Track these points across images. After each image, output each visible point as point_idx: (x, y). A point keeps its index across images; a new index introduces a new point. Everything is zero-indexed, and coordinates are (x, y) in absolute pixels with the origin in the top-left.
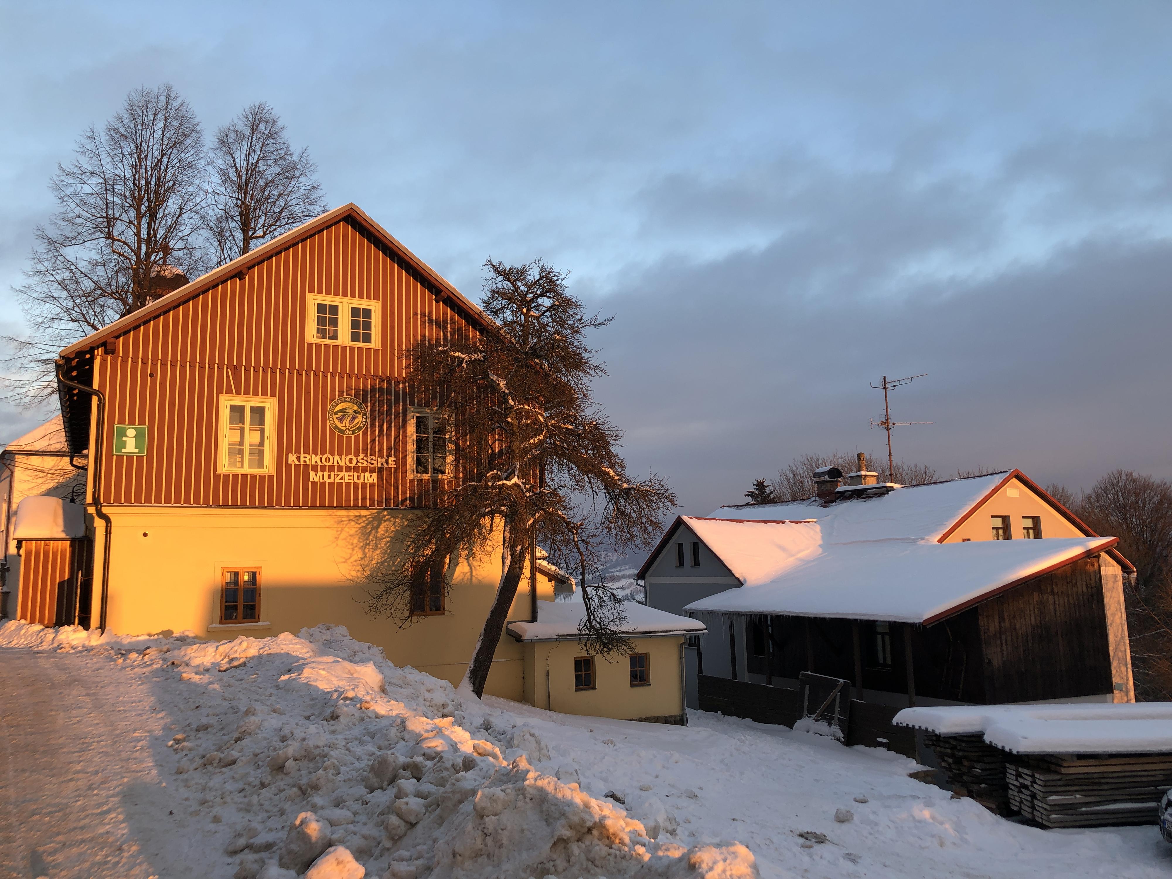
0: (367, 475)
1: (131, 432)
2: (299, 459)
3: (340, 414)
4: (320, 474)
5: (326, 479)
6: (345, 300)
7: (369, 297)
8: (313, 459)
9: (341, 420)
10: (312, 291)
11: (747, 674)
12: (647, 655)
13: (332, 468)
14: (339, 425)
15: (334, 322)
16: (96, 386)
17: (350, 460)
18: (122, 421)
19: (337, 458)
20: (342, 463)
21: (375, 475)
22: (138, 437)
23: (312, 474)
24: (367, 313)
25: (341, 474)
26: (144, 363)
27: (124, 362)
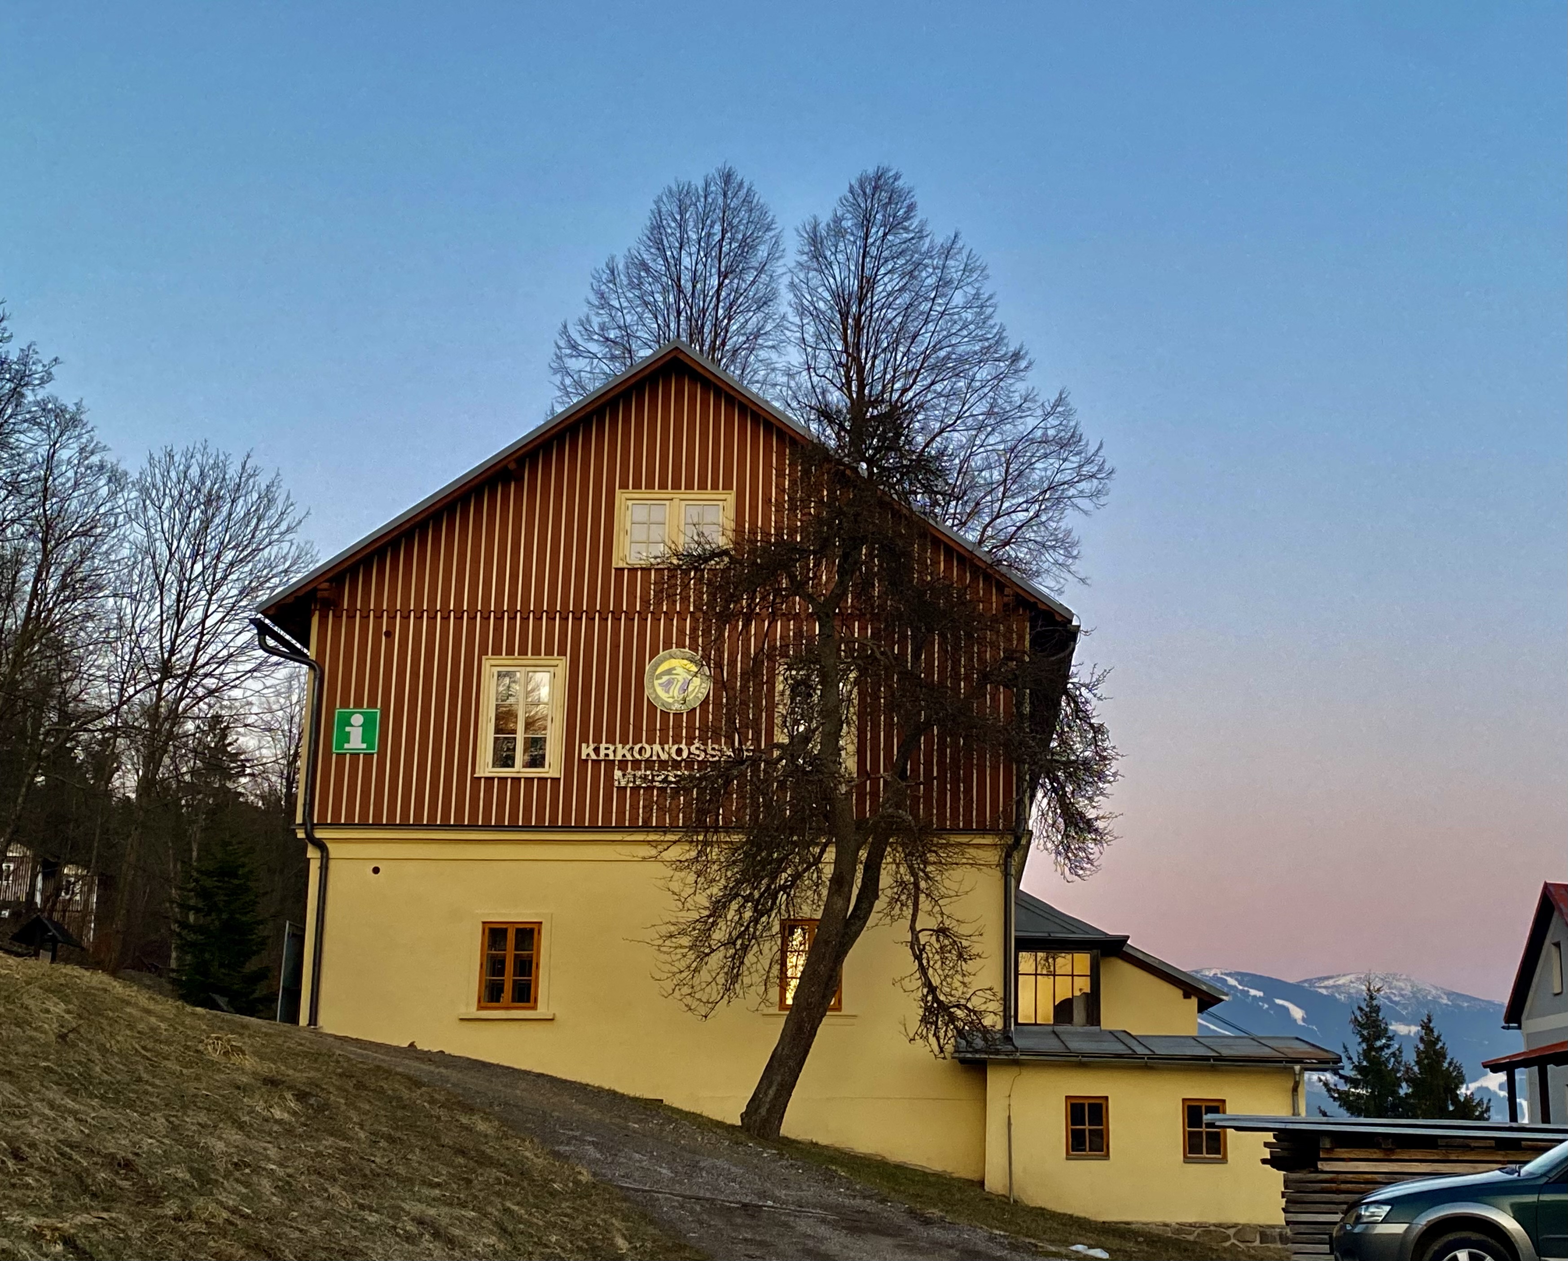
1: (358, 719)
2: (597, 750)
3: (665, 678)
4: (630, 773)
5: (639, 783)
6: (677, 495)
7: (715, 487)
8: (619, 751)
9: (666, 687)
10: (624, 485)
13: (649, 764)
14: (663, 695)
16: (312, 654)
18: (345, 703)
20: (665, 756)
22: (367, 726)
23: (618, 774)
25: (664, 773)
26: (378, 617)
27: (351, 617)
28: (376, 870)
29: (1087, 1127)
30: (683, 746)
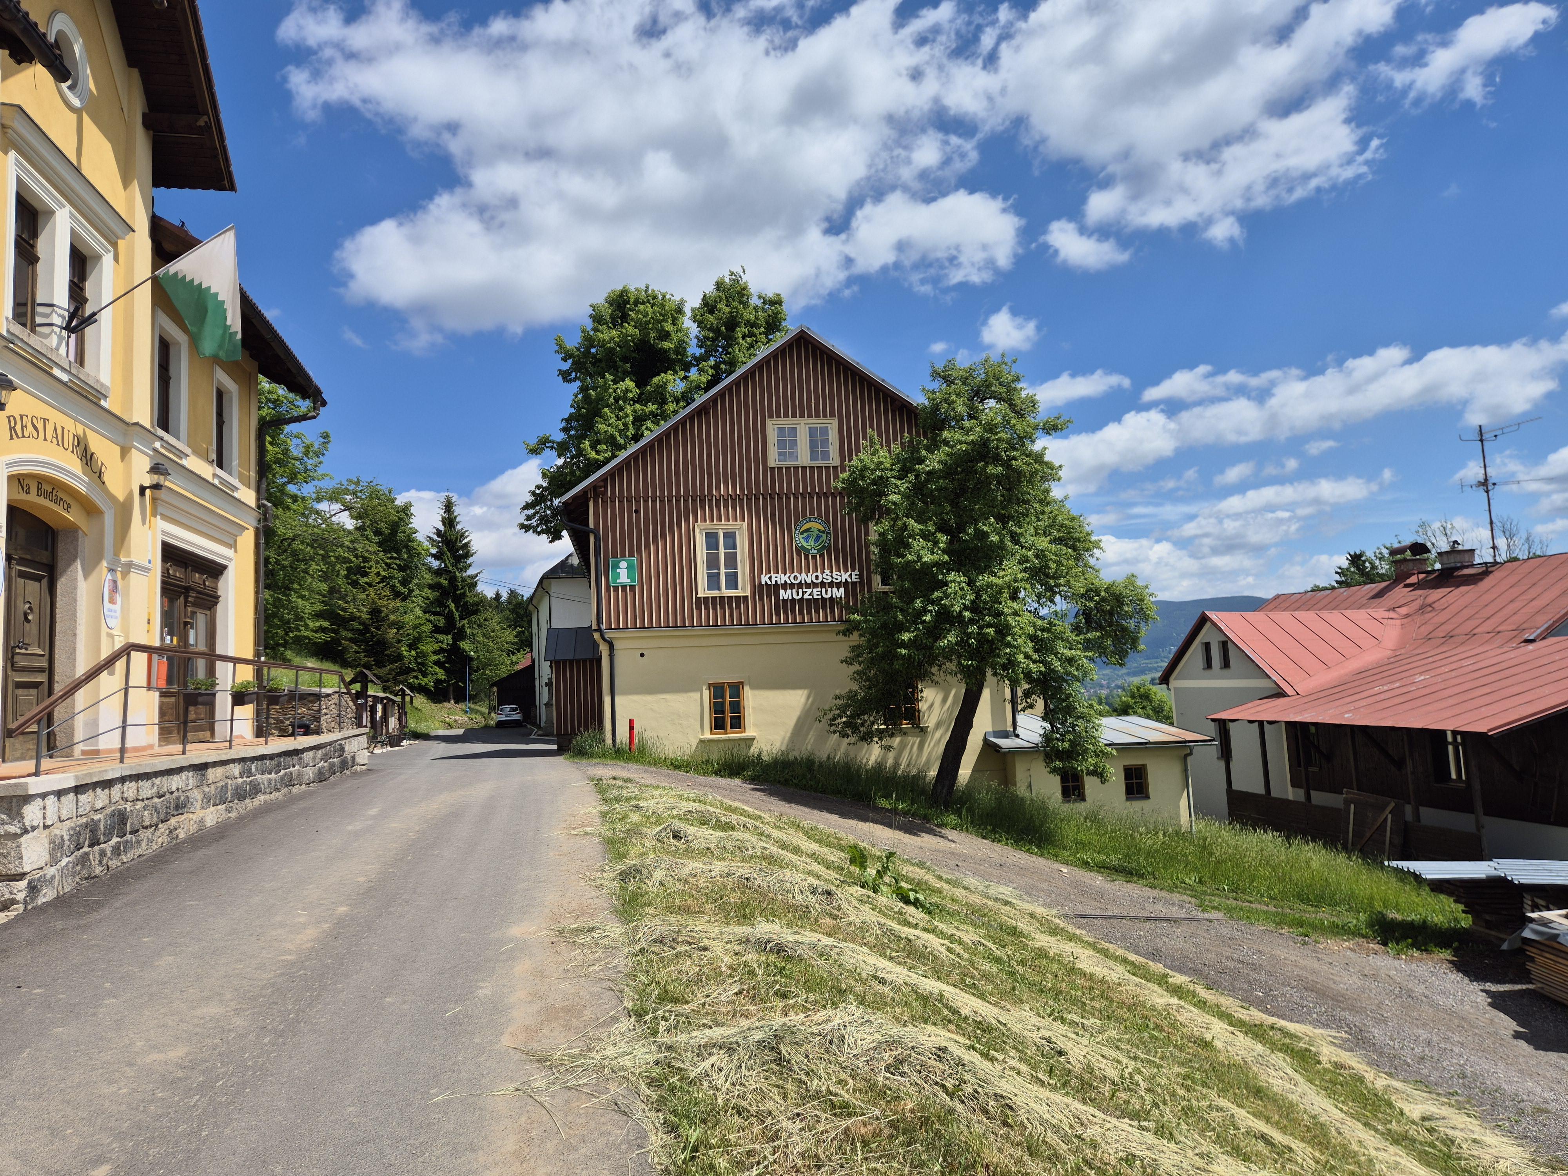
0: (835, 590)
1: (623, 564)
2: (770, 578)
3: (805, 534)
4: (789, 591)
5: (795, 597)
6: (803, 421)
7: (825, 416)
8: (781, 578)
9: (806, 539)
10: (771, 416)
11: (1290, 789)
12: (1144, 766)
13: (800, 585)
14: (805, 544)
15: (794, 442)
16: (592, 525)
17: (817, 577)
18: (615, 555)
19: (804, 575)
20: (809, 581)
21: (842, 590)
22: (630, 568)
23: (782, 592)
24: (825, 431)
25: (809, 591)
26: (629, 501)
27: (613, 502)
28: (642, 655)
29: (1071, 784)
30: (819, 574)
